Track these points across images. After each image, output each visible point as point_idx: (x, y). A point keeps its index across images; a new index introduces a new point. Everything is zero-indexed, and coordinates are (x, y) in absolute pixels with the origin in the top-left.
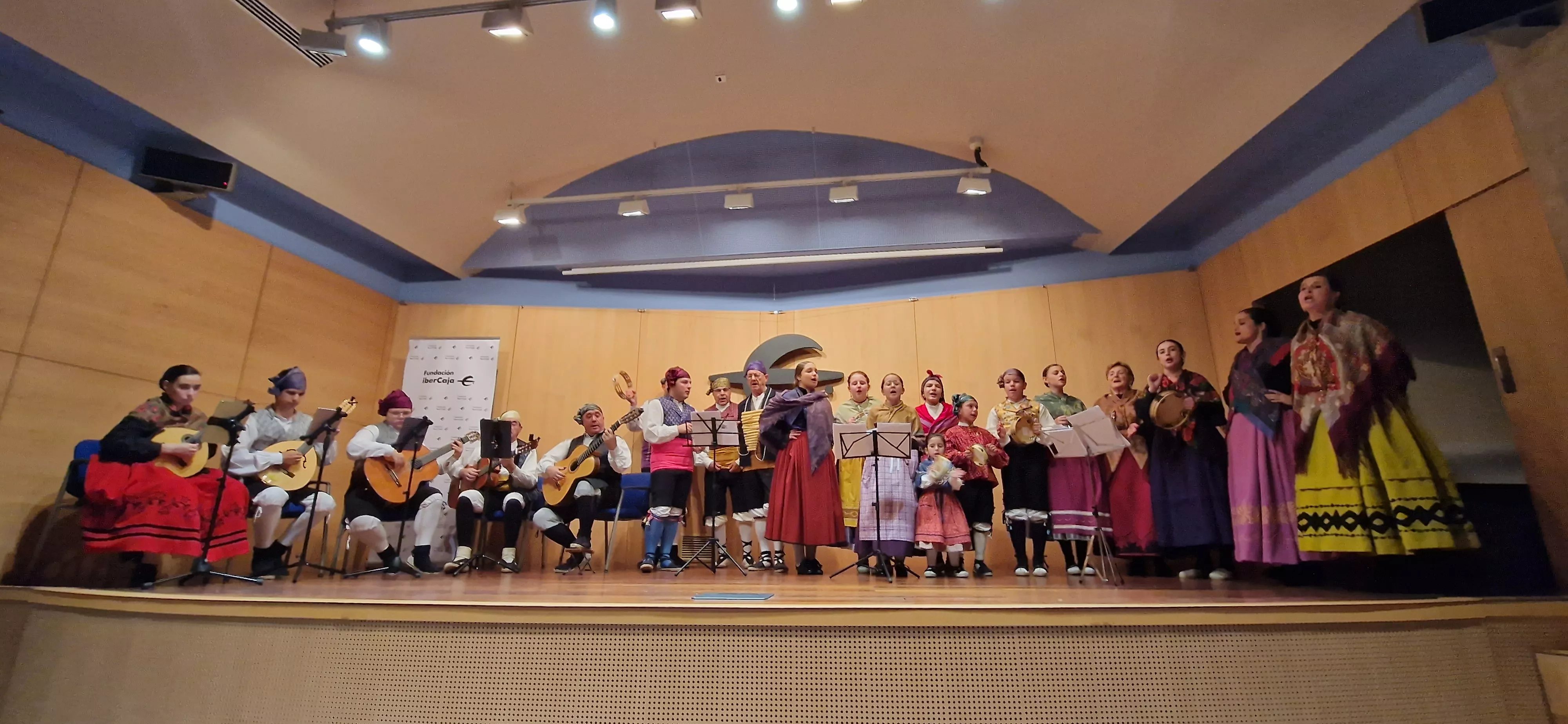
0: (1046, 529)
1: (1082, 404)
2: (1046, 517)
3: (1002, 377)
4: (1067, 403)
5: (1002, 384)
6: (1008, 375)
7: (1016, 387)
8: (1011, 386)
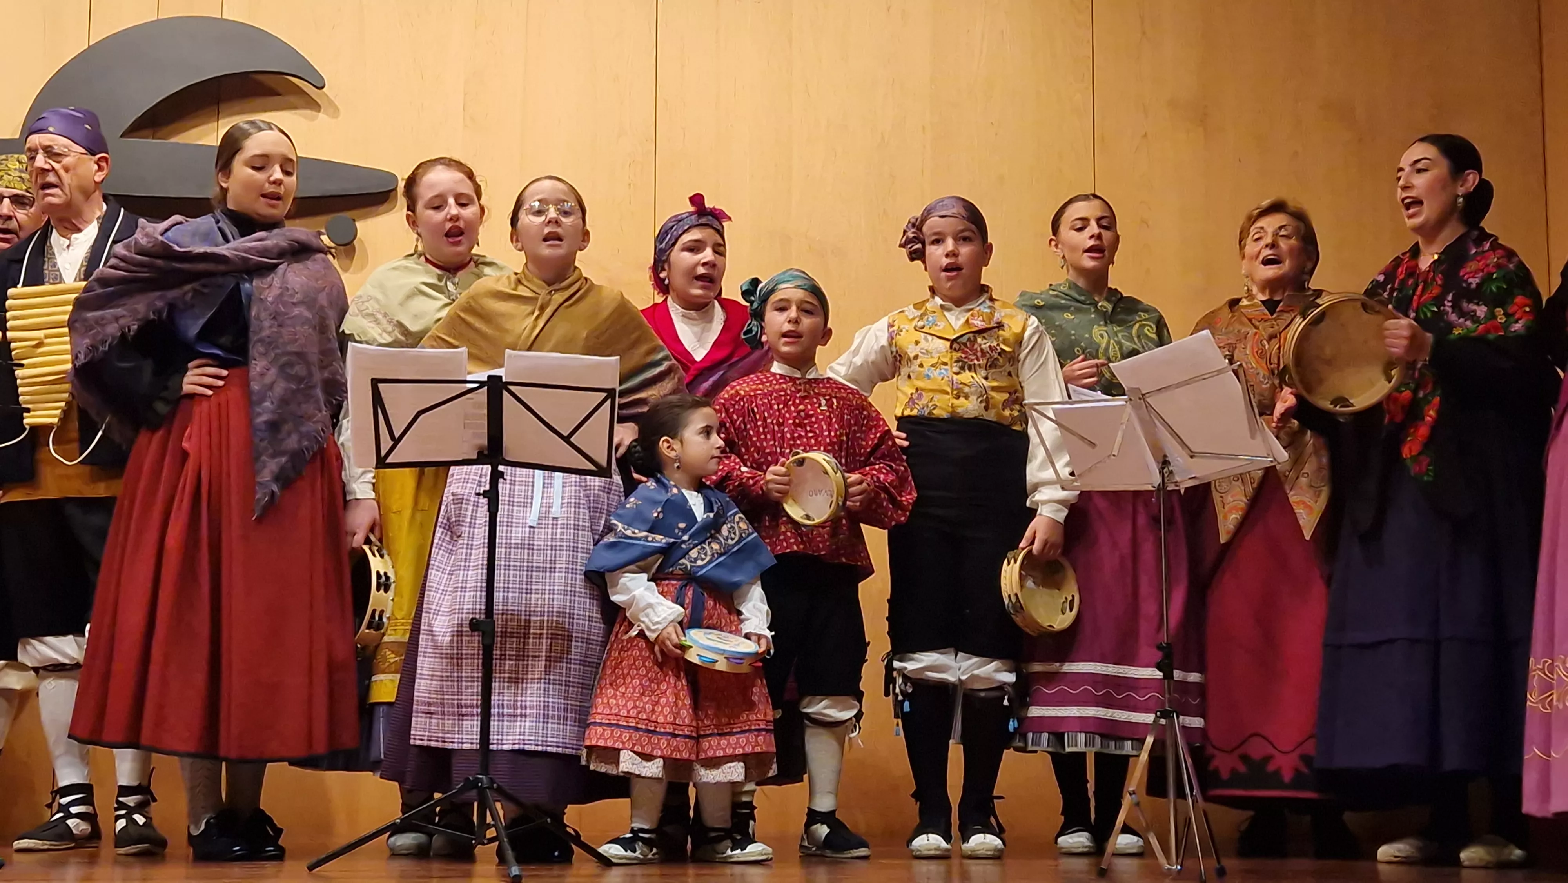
0: (1009, 713)
1: (1161, 325)
2: (1011, 678)
3: (918, 225)
4: (1109, 319)
5: (919, 246)
6: (937, 218)
7: (961, 259)
8: (947, 256)
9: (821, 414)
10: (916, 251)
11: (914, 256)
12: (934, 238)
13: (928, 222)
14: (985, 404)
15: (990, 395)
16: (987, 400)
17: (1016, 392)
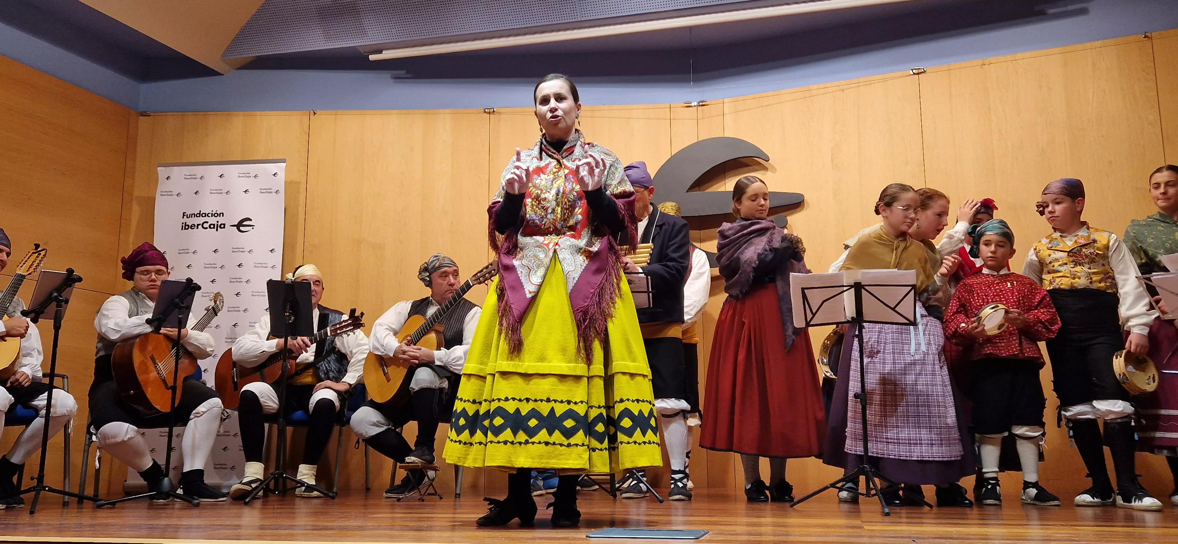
7: (1057, 214)
9: (1008, 289)
14: (1090, 281)
15: (1092, 276)
16: (1091, 279)
17: (1108, 273)
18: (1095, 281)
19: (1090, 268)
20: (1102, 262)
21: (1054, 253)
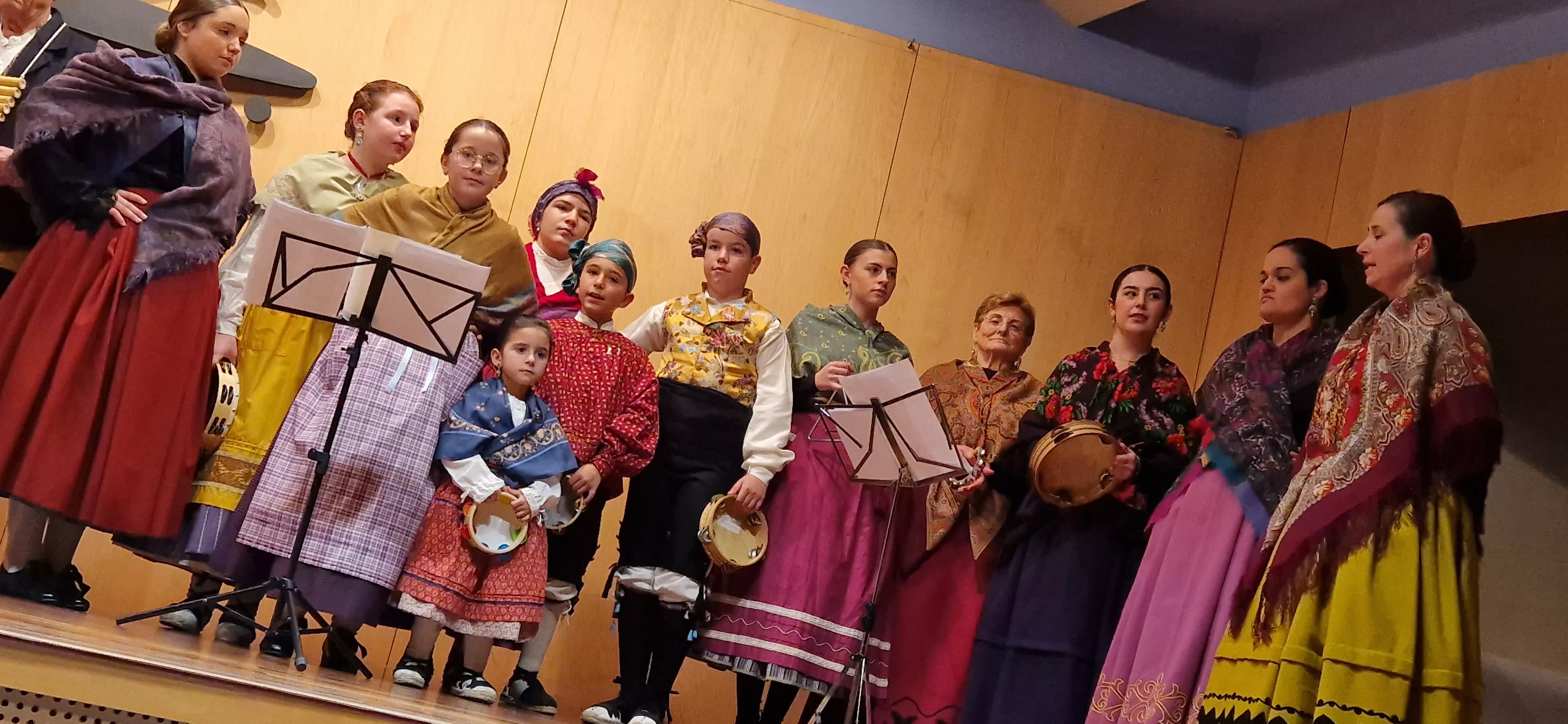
4: (872, 343)
5: (701, 247)
6: (719, 230)
7: (730, 266)
8: (719, 261)
9: (605, 357)
10: (697, 250)
11: (695, 254)
12: (714, 244)
13: (711, 230)
14: (720, 379)
15: (726, 373)
16: (723, 377)
17: (750, 375)
18: (728, 382)
19: (726, 360)
20: (746, 356)
21: (689, 323)
